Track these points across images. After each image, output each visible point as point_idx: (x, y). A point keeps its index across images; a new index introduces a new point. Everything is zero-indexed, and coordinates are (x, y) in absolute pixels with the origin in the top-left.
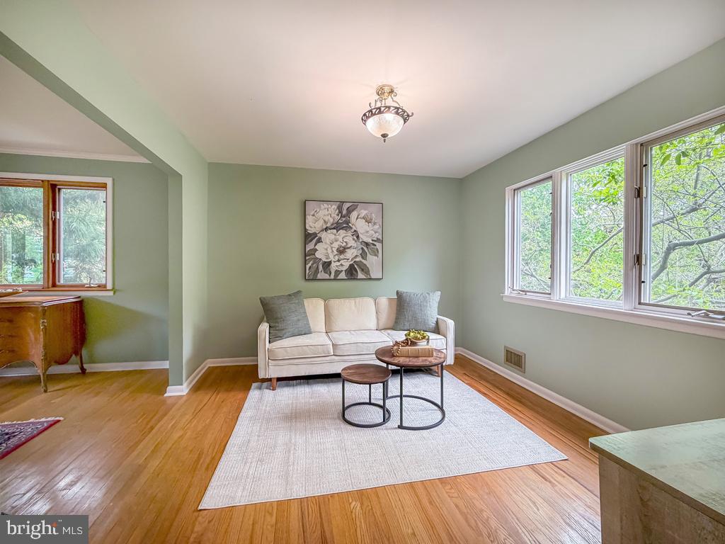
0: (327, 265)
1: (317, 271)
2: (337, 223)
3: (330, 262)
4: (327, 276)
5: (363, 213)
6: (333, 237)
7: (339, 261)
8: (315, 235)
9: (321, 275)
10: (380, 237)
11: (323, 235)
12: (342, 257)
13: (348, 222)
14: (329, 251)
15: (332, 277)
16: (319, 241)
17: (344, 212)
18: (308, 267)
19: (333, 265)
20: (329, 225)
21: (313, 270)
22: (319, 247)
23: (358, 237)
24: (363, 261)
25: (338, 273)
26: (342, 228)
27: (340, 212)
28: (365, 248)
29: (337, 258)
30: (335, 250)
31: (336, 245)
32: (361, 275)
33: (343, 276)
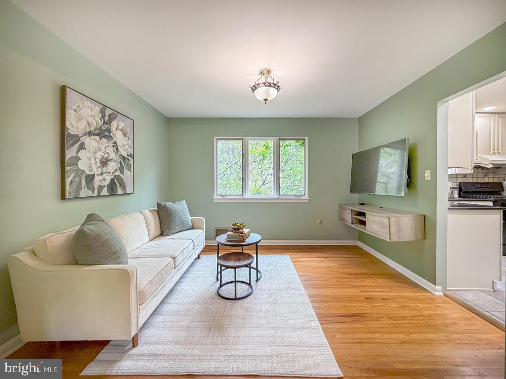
0: (90, 178)
1: (79, 187)
2: (100, 129)
3: (93, 176)
4: (90, 193)
5: (122, 125)
6: (95, 144)
7: (102, 174)
8: (76, 138)
9: (84, 192)
10: (132, 153)
11: (87, 141)
12: (104, 170)
13: (109, 131)
14: (93, 162)
15: (96, 194)
16: (82, 147)
17: (107, 118)
18: (68, 181)
19: (97, 179)
20: (92, 129)
21: (75, 185)
22: (82, 154)
23: (117, 149)
24: (121, 175)
25: (101, 188)
26: (105, 137)
27: (103, 117)
28: (122, 162)
29: (100, 170)
30: (98, 161)
31: (99, 155)
32: (120, 191)
33: (105, 192)
